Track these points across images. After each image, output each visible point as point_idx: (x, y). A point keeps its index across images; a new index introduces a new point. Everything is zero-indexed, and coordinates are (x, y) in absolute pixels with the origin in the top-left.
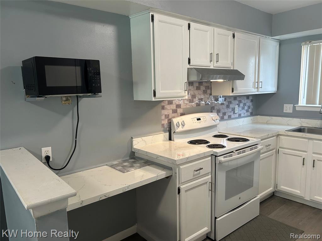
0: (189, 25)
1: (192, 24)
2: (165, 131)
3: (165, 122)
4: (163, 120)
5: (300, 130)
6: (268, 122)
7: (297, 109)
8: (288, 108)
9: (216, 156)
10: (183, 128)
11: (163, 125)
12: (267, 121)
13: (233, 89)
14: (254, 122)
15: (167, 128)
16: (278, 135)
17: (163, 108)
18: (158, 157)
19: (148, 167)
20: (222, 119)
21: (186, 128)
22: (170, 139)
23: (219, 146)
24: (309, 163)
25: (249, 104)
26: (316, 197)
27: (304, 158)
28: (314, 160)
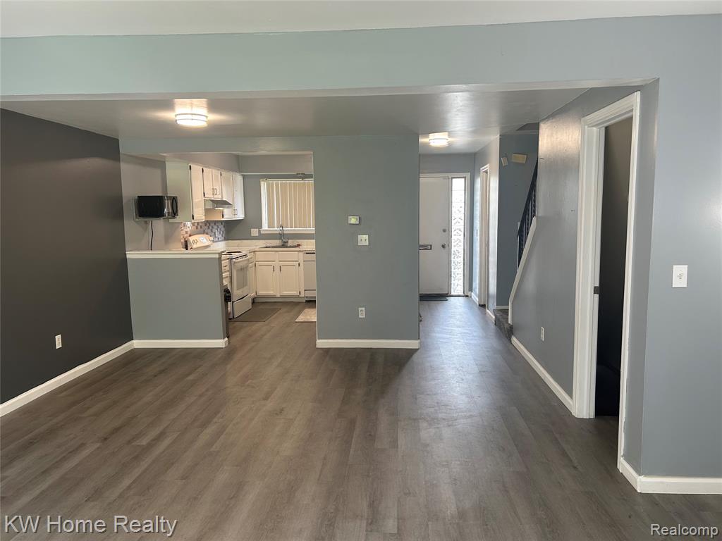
0: (203, 170)
2: (183, 248)
3: (183, 241)
4: (182, 239)
5: (267, 247)
6: (239, 245)
7: (262, 232)
8: (255, 232)
9: (231, 259)
10: (196, 245)
11: (182, 243)
13: (223, 216)
14: (227, 246)
15: (184, 246)
16: (254, 252)
17: (181, 229)
20: (214, 241)
21: (199, 245)
24: (277, 269)
25: (223, 229)
26: (284, 293)
27: (274, 266)
28: (280, 266)
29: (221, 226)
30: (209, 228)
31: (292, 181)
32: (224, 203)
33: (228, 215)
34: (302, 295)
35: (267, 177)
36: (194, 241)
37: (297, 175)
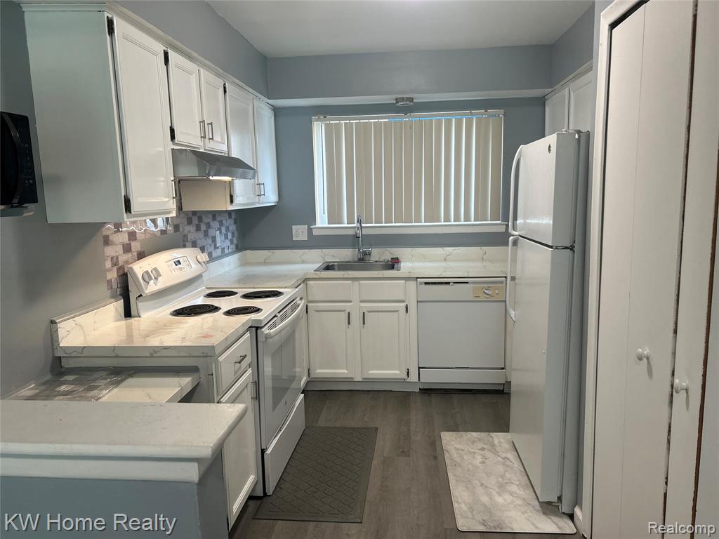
0: (166, 55)
1: (171, 54)
2: (114, 297)
4: (109, 270)
5: (328, 267)
6: (267, 261)
7: (315, 233)
8: (299, 233)
9: (257, 328)
10: (156, 285)
11: (109, 282)
12: (266, 259)
13: (231, 197)
14: (244, 263)
15: (118, 290)
16: (306, 280)
17: (107, 241)
18: (156, 352)
19: (131, 381)
20: (212, 258)
21: (161, 284)
22: (128, 313)
23: (249, 310)
24: (356, 319)
25: (233, 228)
26: (371, 372)
27: (349, 313)
28: (364, 313)
29: (229, 222)
30: (198, 229)
31: (383, 120)
32: (231, 165)
33: (244, 195)
34: (414, 377)
35: (324, 112)
36: (147, 277)
37: (397, 102)
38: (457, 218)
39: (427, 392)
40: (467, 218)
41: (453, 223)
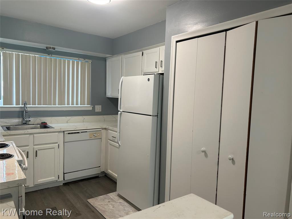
26: (39, 181)
27: (28, 152)
28: (36, 151)
34: (61, 179)
37: (47, 49)
38: (73, 104)
39: (67, 184)
40: (77, 104)
41: (71, 106)
